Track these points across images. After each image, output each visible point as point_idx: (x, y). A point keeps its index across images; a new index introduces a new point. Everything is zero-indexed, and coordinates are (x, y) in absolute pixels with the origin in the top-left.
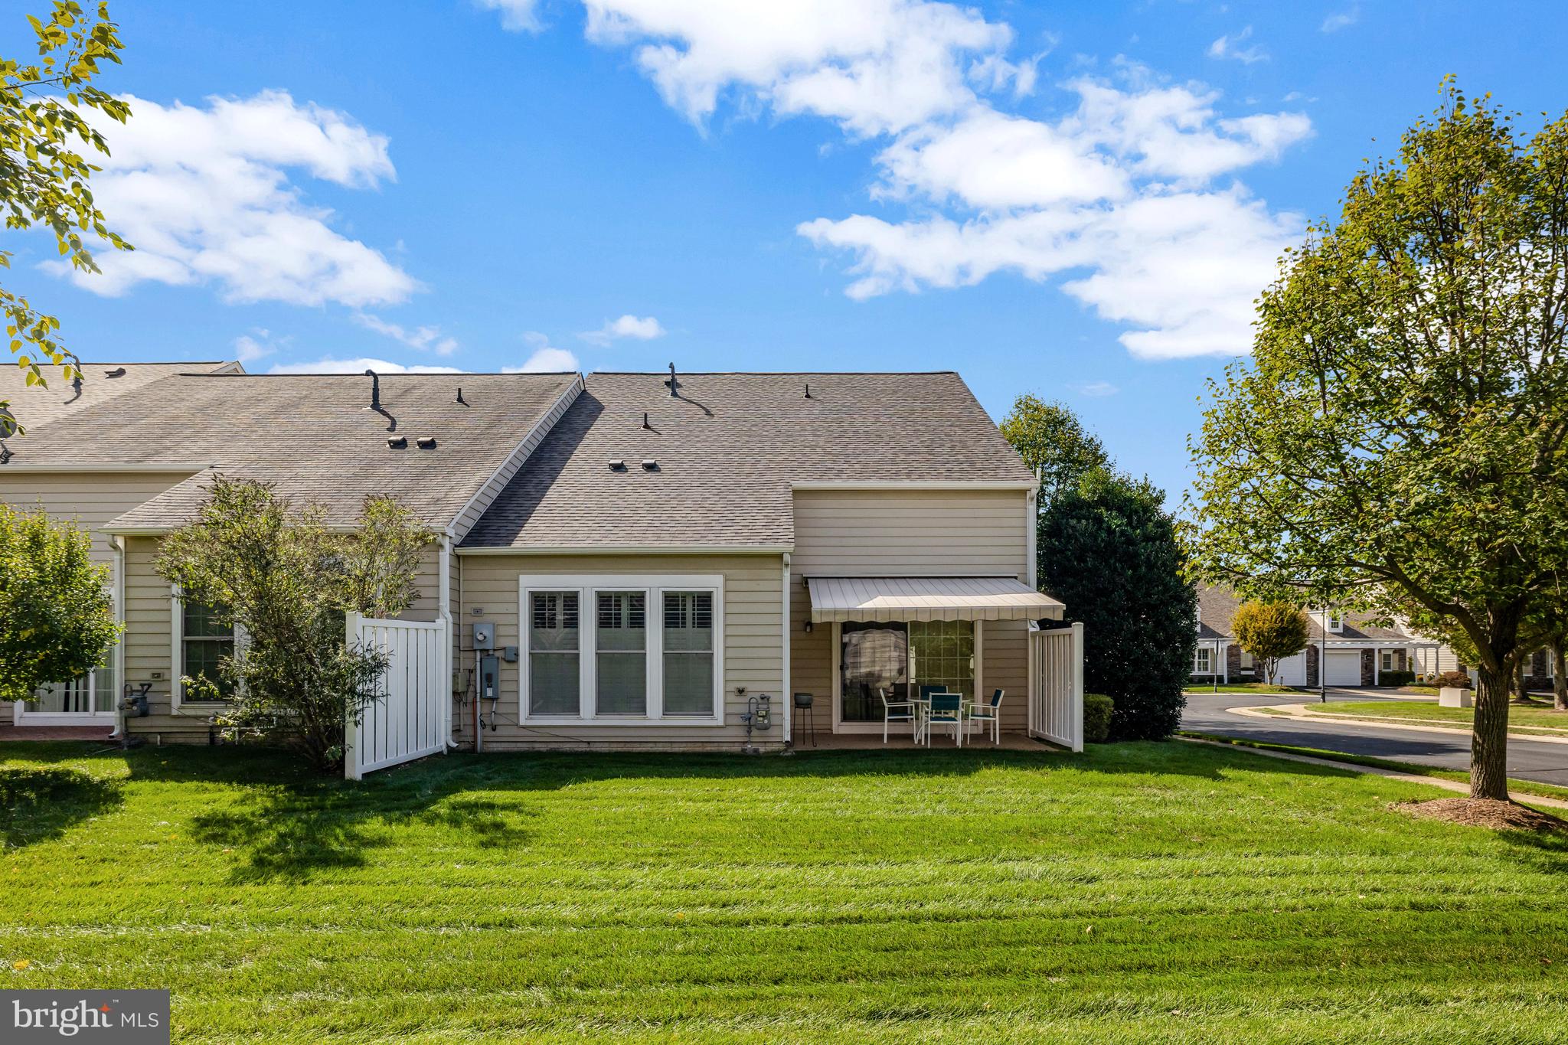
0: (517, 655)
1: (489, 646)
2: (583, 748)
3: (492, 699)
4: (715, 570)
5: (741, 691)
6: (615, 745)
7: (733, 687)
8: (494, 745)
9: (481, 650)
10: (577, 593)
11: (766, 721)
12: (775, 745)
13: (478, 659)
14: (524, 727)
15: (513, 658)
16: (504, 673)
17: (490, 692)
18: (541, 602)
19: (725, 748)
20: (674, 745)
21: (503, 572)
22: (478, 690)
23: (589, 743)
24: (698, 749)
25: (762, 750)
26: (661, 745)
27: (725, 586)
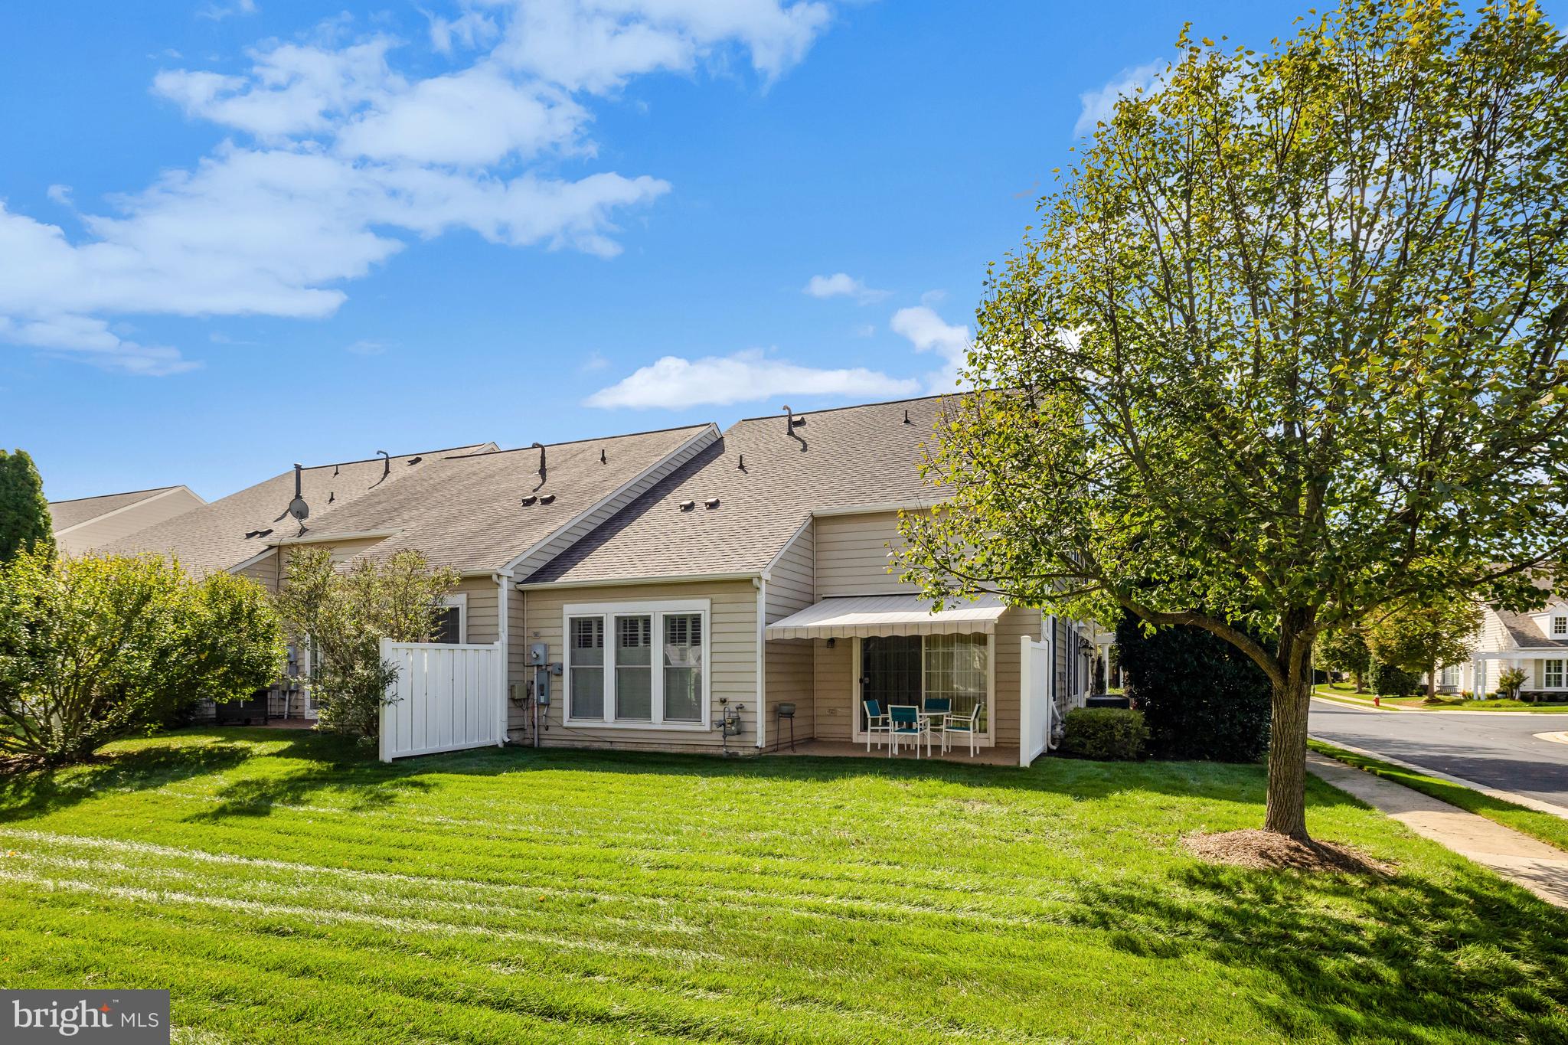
0: (561, 669)
1: (541, 662)
2: (607, 746)
3: (545, 705)
4: (703, 596)
5: (723, 701)
6: (630, 745)
7: (717, 697)
8: (547, 741)
9: (537, 666)
10: (603, 618)
11: (733, 728)
12: (751, 749)
13: (534, 672)
14: (567, 728)
15: (558, 672)
16: (553, 683)
17: (542, 699)
18: (576, 625)
19: (712, 751)
20: (671, 747)
21: (552, 603)
22: (535, 698)
23: (610, 742)
24: (691, 751)
25: (741, 753)
26: (663, 746)
27: (711, 608)
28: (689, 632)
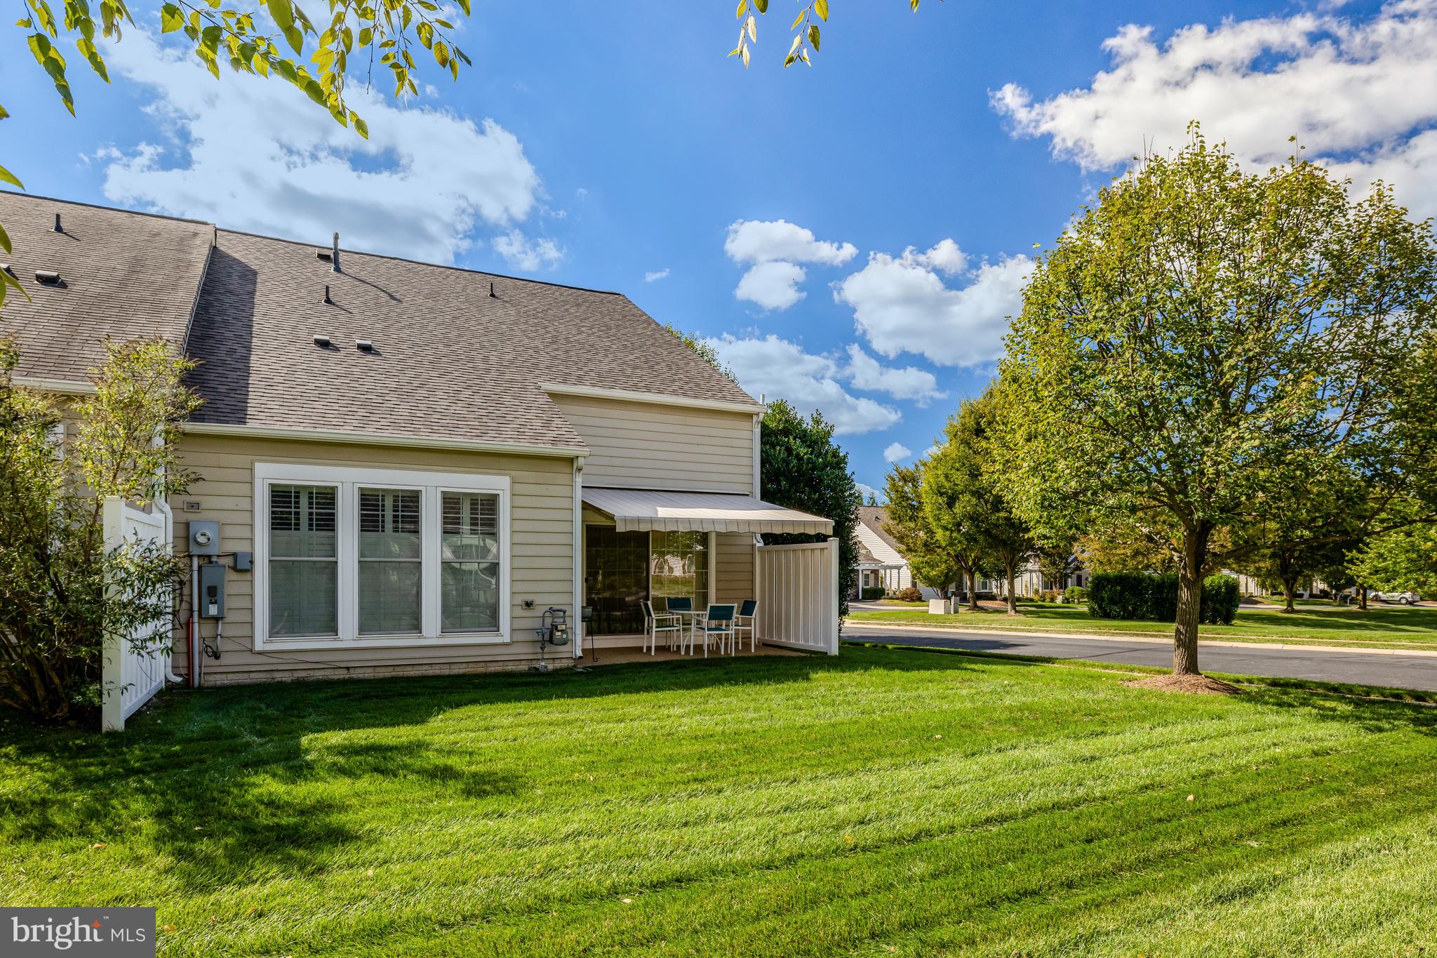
0: (252, 562)
1: (213, 550)
2: (340, 675)
3: (216, 619)
4: (500, 471)
5: (529, 605)
6: (382, 669)
7: (520, 599)
8: (218, 677)
9: (199, 556)
10: (334, 489)
11: (564, 636)
12: (564, 661)
13: (195, 567)
14: (260, 653)
15: (247, 566)
16: (232, 585)
17: (213, 610)
18: (282, 497)
19: (510, 667)
20: (453, 667)
21: (233, 458)
22: (196, 607)
23: (348, 668)
24: (481, 669)
26: (437, 667)
27: (512, 489)
28: (466, 514)
